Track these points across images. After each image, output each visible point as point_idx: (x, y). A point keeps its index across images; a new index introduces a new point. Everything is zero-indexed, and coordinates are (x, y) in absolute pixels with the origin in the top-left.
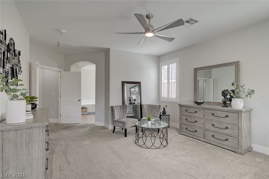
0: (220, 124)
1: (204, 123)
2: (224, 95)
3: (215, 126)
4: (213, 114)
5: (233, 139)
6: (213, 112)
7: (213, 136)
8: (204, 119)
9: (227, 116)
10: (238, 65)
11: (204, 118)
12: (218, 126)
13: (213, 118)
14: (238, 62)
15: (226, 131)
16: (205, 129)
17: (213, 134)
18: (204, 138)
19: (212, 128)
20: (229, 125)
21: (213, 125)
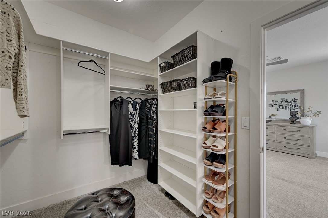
0: (292, 137)
1: (276, 136)
2: (292, 115)
3: (287, 139)
4: (285, 130)
5: (305, 148)
6: (285, 128)
7: (285, 146)
8: (276, 134)
9: (299, 131)
10: (303, 92)
11: (276, 132)
12: (291, 138)
13: (284, 132)
14: (303, 90)
15: (298, 142)
16: (276, 141)
17: (285, 145)
18: (276, 148)
19: (284, 140)
20: (301, 137)
21: (285, 138)
